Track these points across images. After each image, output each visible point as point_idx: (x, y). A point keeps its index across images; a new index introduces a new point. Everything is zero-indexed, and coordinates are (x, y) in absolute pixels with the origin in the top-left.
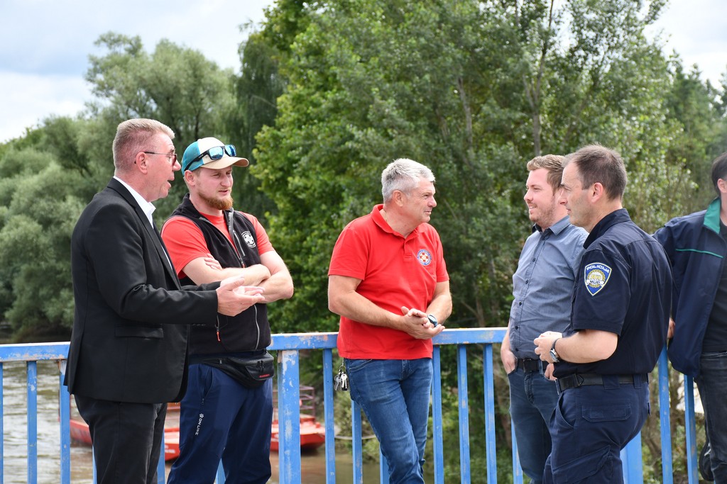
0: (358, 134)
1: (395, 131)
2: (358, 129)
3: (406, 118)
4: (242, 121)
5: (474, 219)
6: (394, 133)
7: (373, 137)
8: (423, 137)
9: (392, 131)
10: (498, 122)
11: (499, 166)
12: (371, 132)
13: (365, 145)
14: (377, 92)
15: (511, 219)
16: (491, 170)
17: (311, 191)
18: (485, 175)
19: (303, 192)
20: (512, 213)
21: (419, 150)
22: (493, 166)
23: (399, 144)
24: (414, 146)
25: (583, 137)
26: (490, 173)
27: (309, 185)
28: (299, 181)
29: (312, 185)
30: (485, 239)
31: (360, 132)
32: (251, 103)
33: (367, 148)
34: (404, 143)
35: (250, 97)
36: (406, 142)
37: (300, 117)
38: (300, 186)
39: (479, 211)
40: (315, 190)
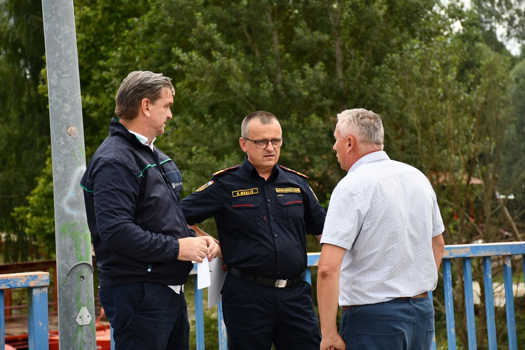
0: (184, 57)
1: (219, 54)
2: (183, 52)
3: (225, 41)
4: (20, 40)
5: (289, 134)
6: (217, 55)
7: (197, 59)
8: (243, 59)
9: (215, 54)
10: (310, 44)
11: (311, 85)
12: (194, 54)
13: (189, 66)
14: (200, 16)
15: (323, 133)
16: (305, 88)
17: (102, 109)
18: (300, 93)
19: (94, 110)
20: (323, 128)
21: (240, 71)
22: (307, 84)
23: (222, 66)
24: (235, 67)
25: (388, 57)
26: (304, 91)
27: (100, 103)
28: (90, 100)
29: (102, 104)
30: (300, 153)
31: (185, 54)
32: (29, 22)
33: (192, 69)
34: (226, 64)
35: (27, 17)
36: (229, 64)
37: (88, 38)
38: (92, 105)
39: (293, 126)
40: (106, 108)
